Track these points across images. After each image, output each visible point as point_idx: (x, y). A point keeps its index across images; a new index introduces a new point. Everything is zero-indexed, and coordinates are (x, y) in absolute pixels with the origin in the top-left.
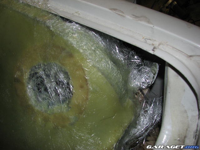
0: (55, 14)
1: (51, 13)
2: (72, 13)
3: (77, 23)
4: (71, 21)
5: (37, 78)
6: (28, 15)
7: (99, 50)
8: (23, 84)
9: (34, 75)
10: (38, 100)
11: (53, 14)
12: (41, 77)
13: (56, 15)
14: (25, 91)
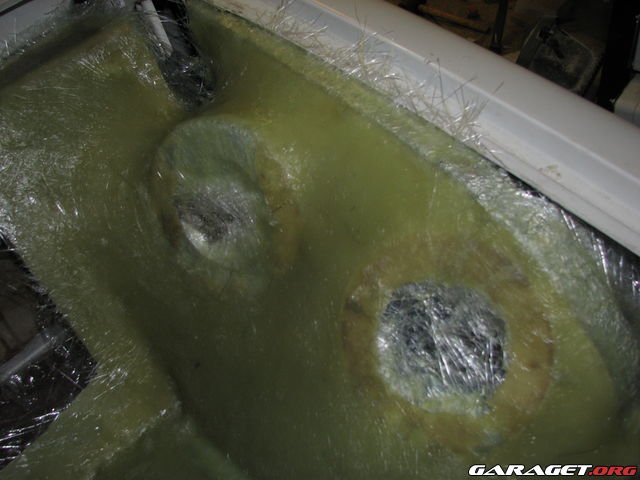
0: (493, 163)
1: (484, 157)
2: (539, 167)
3: (549, 200)
4: (536, 193)
5: (412, 314)
6: (417, 149)
7: (597, 280)
8: (370, 319)
9: (405, 305)
10: (401, 370)
11: (487, 160)
12: (423, 315)
13: (497, 167)
14: (372, 340)
